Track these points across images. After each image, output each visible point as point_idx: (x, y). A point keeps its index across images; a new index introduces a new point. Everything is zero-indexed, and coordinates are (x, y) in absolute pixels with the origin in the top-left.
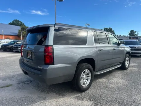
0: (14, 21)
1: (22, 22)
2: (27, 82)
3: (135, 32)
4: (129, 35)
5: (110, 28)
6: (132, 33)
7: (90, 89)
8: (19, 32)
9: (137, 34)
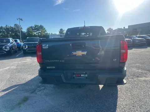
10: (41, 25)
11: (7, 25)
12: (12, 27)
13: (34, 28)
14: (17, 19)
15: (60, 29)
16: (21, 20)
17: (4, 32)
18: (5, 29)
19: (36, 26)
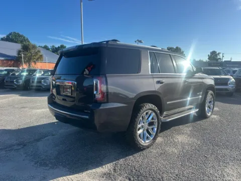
0: (10, 34)
1: (24, 37)
2: (16, 147)
3: (219, 53)
4: (208, 59)
5: (177, 48)
6: (214, 56)
7: (134, 157)
8: (19, 54)
9: (221, 57)
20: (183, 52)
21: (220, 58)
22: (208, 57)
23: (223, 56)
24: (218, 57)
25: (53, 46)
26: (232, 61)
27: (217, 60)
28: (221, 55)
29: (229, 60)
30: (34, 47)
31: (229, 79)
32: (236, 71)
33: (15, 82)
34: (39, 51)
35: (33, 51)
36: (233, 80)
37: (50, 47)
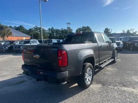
6: (107, 31)
10: (87, 27)
11: (62, 28)
12: (66, 30)
13: (82, 29)
14: (67, 24)
15: (106, 28)
16: (69, 24)
17: (60, 34)
18: (61, 32)
19: (83, 27)
20: (91, 29)
21: (110, 32)
22: (104, 31)
23: (111, 31)
24: (109, 31)
25: (15, 26)
26: (116, 33)
27: (109, 33)
28: (110, 30)
29: (115, 33)
30: (6, 27)
31: (120, 43)
32: (122, 38)
33: (4, 48)
34: (9, 30)
35: (6, 30)
36: (122, 43)
37: (13, 27)
